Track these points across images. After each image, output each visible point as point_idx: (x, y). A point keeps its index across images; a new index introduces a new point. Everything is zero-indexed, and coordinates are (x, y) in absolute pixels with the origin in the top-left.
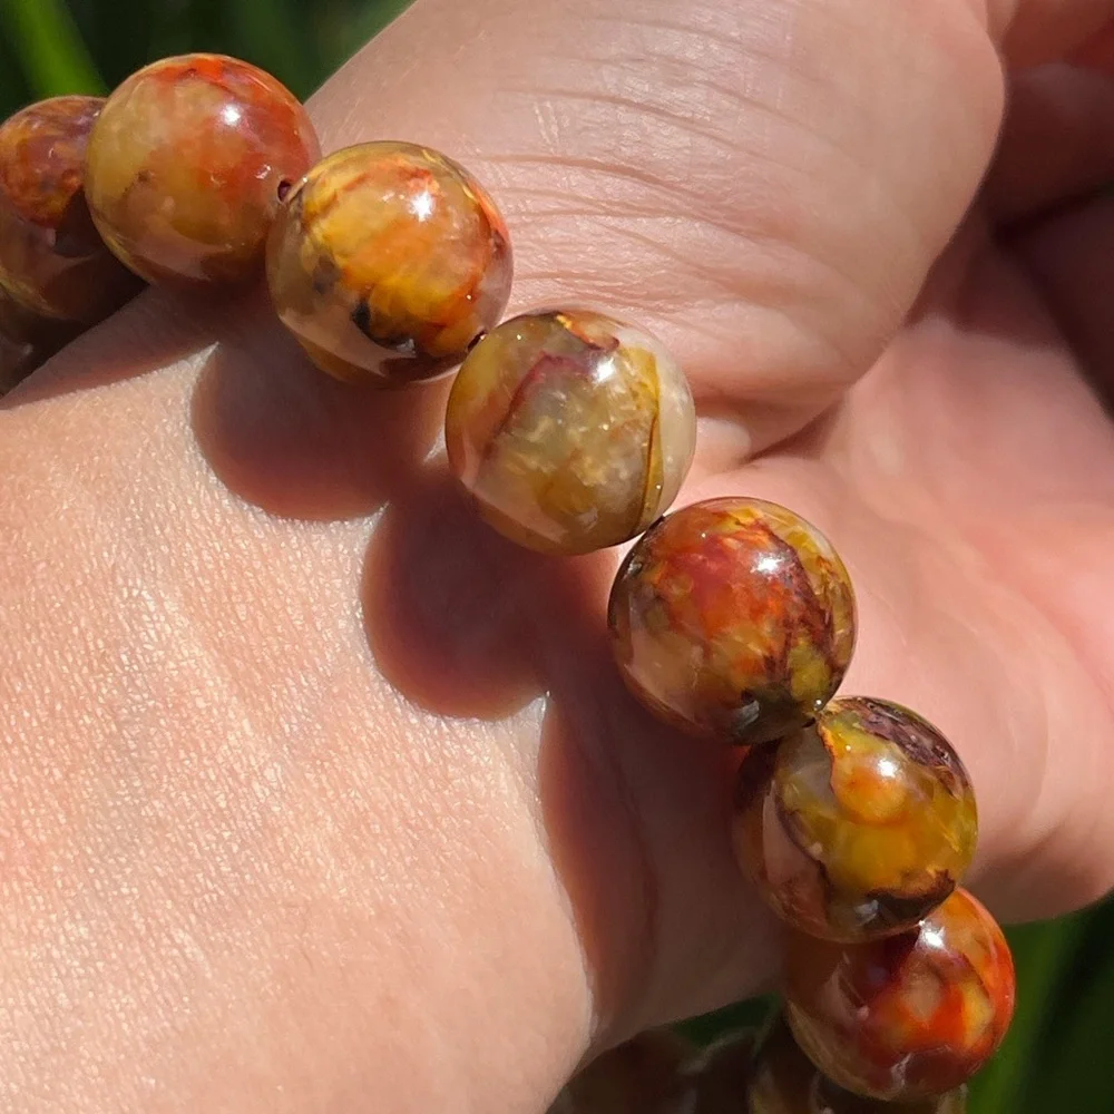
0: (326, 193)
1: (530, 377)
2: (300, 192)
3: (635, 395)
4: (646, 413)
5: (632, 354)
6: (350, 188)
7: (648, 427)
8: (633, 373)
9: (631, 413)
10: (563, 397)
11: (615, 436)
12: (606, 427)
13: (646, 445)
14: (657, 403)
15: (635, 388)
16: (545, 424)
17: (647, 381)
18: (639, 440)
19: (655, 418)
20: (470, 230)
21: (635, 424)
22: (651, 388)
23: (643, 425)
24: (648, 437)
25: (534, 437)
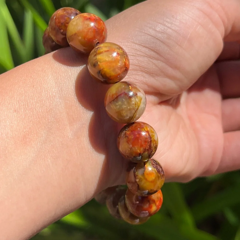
0: (102, 51)
1: (121, 95)
2: (98, 48)
3: (136, 104)
4: (136, 108)
5: (139, 97)
6: (106, 51)
7: (136, 110)
8: (137, 101)
9: (134, 107)
10: (124, 100)
11: (130, 109)
12: (129, 108)
13: (134, 113)
14: (139, 107)
15: (136, 103)
16: (120, 103)
17: (139, 102)
18: (133, 111)
19: (137, 109)
20: (122, 66)
21: (134, 109)
22: (139, 104)
23: (135, 110)
24: (135, 112)
25: (117, 104)
